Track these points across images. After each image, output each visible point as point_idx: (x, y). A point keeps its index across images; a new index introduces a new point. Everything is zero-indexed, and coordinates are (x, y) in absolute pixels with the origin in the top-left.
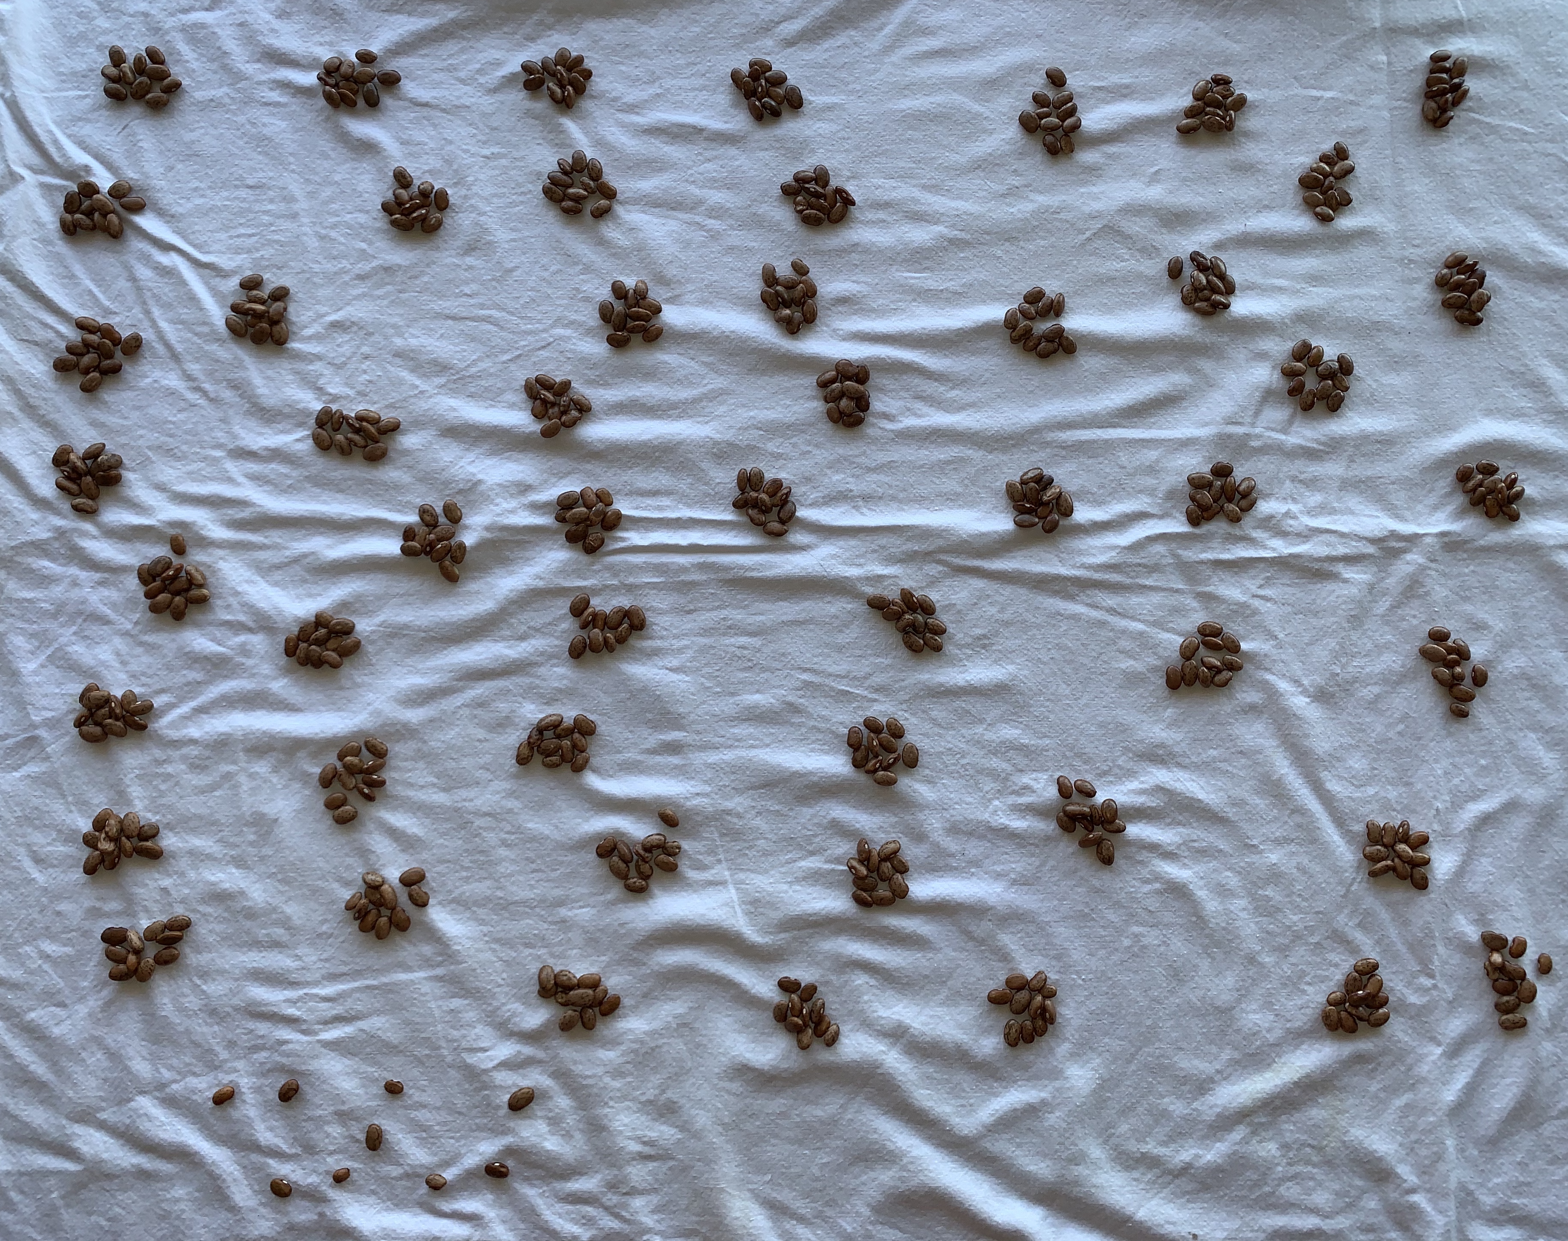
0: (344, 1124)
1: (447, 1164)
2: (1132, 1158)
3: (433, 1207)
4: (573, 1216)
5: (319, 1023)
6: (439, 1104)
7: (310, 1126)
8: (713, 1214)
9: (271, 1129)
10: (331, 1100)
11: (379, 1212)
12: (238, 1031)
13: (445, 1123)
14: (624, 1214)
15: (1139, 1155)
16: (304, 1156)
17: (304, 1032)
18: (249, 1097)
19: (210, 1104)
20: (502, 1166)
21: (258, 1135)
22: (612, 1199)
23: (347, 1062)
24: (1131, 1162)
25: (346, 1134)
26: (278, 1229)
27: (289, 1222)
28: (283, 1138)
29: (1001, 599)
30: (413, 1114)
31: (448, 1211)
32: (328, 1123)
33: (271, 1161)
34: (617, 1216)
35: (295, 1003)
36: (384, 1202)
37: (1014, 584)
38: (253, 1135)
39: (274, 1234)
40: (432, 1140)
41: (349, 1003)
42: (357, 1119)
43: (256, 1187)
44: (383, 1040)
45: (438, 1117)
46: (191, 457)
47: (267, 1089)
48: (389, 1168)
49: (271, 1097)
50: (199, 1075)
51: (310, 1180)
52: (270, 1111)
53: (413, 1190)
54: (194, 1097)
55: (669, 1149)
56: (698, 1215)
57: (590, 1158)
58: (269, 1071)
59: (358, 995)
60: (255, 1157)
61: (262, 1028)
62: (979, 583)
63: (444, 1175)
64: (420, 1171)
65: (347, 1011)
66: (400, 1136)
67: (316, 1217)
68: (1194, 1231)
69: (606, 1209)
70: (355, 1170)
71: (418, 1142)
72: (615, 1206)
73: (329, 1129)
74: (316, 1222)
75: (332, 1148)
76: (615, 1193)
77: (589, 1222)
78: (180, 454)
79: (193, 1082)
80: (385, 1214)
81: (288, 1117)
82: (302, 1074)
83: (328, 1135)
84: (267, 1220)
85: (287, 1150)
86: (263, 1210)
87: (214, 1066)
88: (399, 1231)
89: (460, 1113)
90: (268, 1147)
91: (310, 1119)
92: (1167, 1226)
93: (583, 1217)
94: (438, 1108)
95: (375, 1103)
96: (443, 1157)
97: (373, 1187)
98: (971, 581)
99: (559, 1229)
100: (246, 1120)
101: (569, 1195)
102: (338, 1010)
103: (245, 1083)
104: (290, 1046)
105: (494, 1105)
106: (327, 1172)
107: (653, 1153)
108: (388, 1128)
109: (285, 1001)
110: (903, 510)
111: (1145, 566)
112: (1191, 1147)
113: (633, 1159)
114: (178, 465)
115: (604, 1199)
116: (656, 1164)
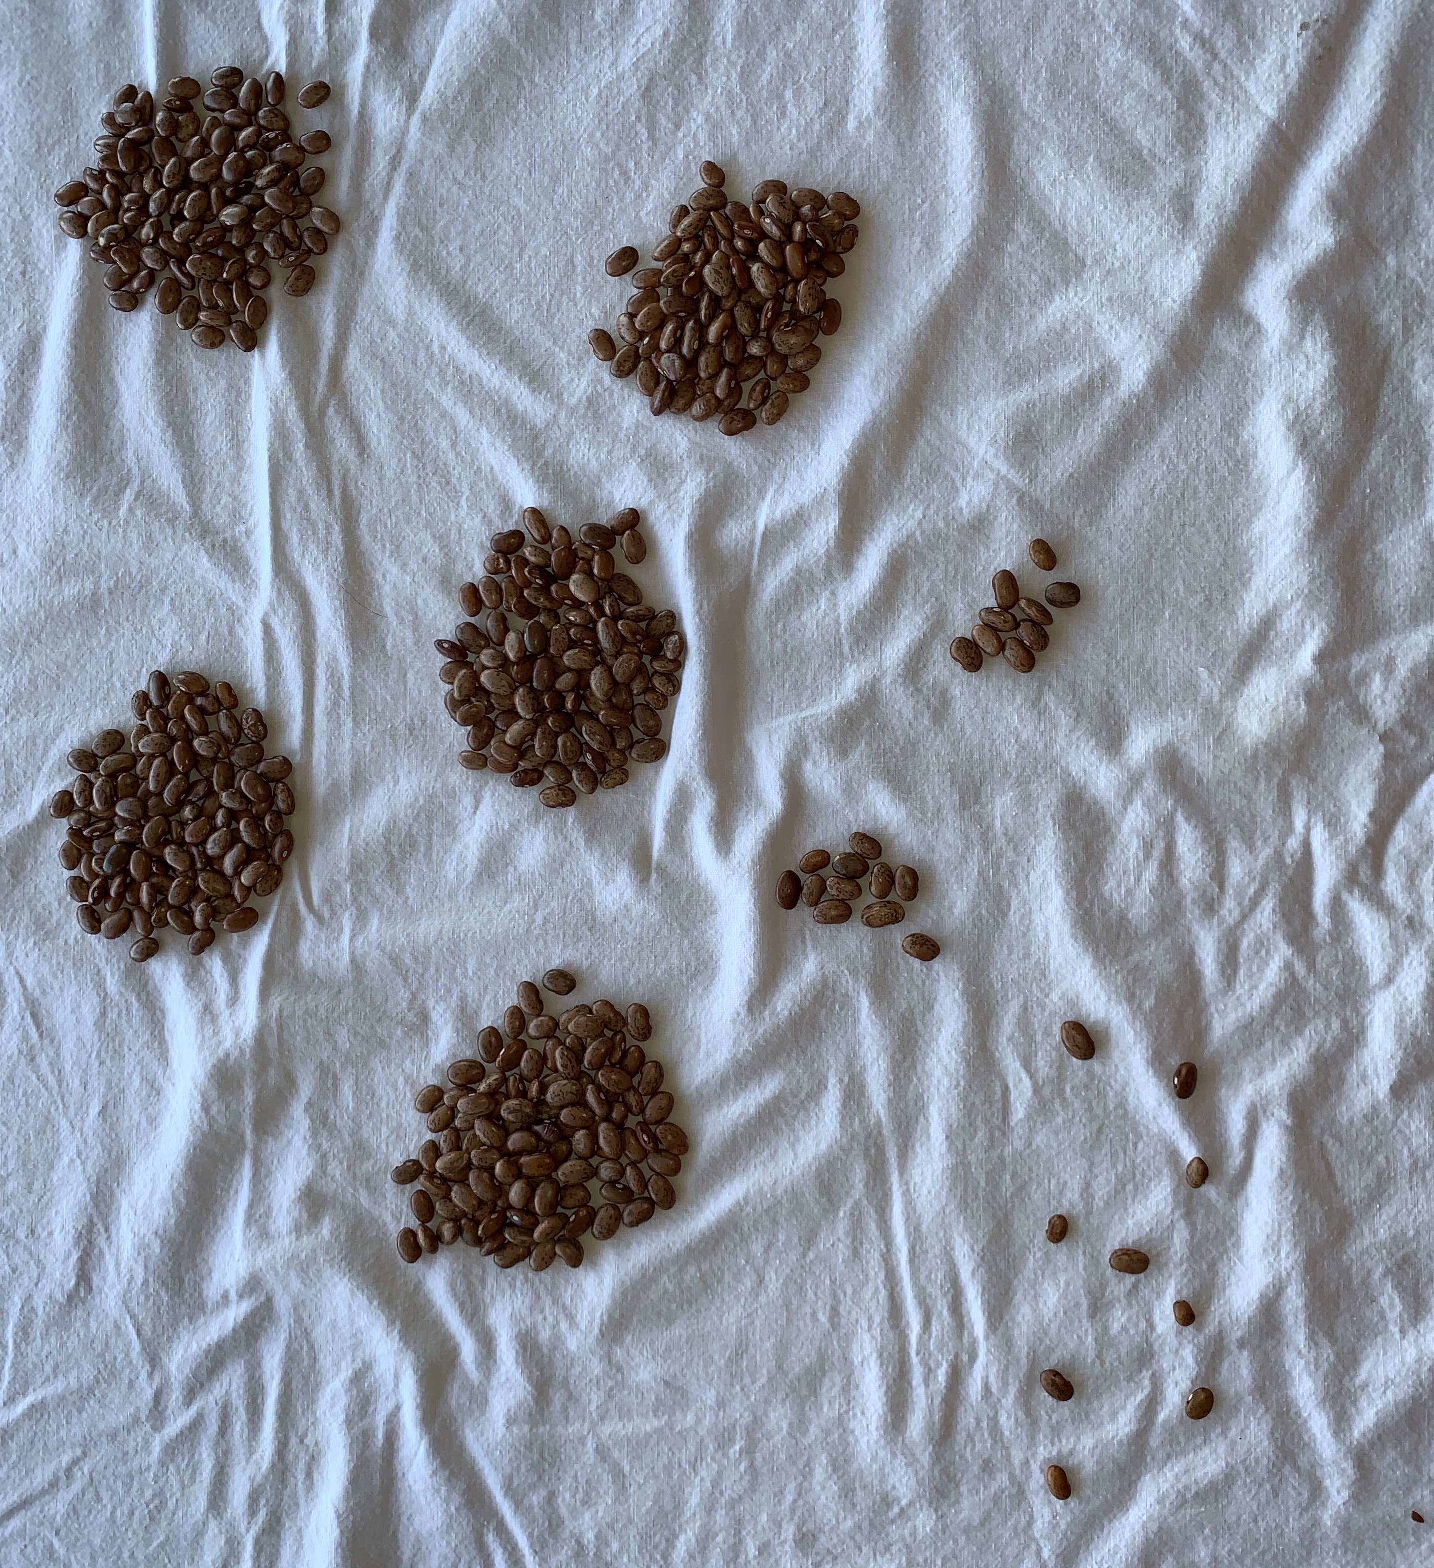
0: (1110, 1305)
1: (1174, 1155)
2: (1186, 123)
3: (1236, 1177)
4: (1255, 969)
5: (960, 1336)
6: (1084, 1163)
7: (1110, 1357)
8: (1255, 756)
9: (1114, 1415)
10: (1071, 1322)
11: (1241, 1259)
12: (968, 1455)
13: (1114, 1155)
14: (1251, 891)
15: (1182, 113)
16: (1155, 1367)
17: (973, 1358)
18: (1066, 1445)
19: (1072, 1502)
20: (1178, 1074)
21: (1121, 1434)
22: (1230, 908)
23: (1019, 1297)
24: (1192, 124)
25: (1124, 1302)
26: (1261, 1411)
27: (1252, 1393)
28: (1127, 1398)
29: (377, 324)
30: (1099, 1203)
31: (1243, 1154)
32: (1106, 1329)
33: (1161, 1417)
34: (1255, 902)
35: (930, 1369)
36: (1226, 1251)
37: (355, 304)
38: (1121, 1442)
39: (1268, 1417)
40: (1138, 1176)
41: (934, 1291)
42: (1103, 1286)
43: (1199, 1440)
44: (989, 1242)
45: (1105, 1165)
46: (161, 1483)
47: (1055, 1417)
48: (1176, 1240)
49: (1067, 1412)
50: (1031, 1516)
51: (1190, 1361)
52: (1087, 1415)
53: (1210, 1208)
54: (1063, 1526)
55: (1158, 822)
56: (1257, 779)
57: (1168, 941)
58: (1028, 1414)
59: (922, 1277)
60: (1154, 1441)
61: (966, 1420)
62: (353, 359)
63: (1189, 1159)
64: (1181, 1197)
65: (945, 1295)
66: (1130, 1222)
67: (1245, 1353)
68: (1296, 28)
69: (1244, 917)
70: (1179, 1292)
71: (1139, 1197)
72: (1239, 904)
73: (1115, 1327)
74: (1253, 1353)
75: (1143, 1325)
76: (1220, 904)
77: (1262, 945)
78: (157, 1502)
79: (1040, 1526)
80: (1244, 1249)
81: (1097, 1389)
82: (1033, 1362)
83: (1124, 1329)
84: (1248, 1427)
85: (1146, 1392)
86: (1233, 1433)
87: (1020, 1495)
88: (1269, 1230)
89: (1100, 1131)
90: (1139, 1421)
91: (1099, 1355)
92: (1288, 70)
93: (1257, 953)
94: (1092, 1164)
95: (1081, 1257)
96: (1163, 1160)
97: (1205, 1267)
98: (351, 368)
99: (1273, 990)
100: (1098, 1451)
101: (1223, 973)
102: (942, 1307)
103: (1044, 1452)
104: (992, 1379)
105: (1086, 1080)
106: (1179, 1333)
107: (1162, 845)
108: (1118, 1239)
109: (927, 1385)
110: (250, 465)
112: (1172, 34)
113: (1170, 874)
114: (171, 1504)
115: (1231, 921)
116: (1180, 841)
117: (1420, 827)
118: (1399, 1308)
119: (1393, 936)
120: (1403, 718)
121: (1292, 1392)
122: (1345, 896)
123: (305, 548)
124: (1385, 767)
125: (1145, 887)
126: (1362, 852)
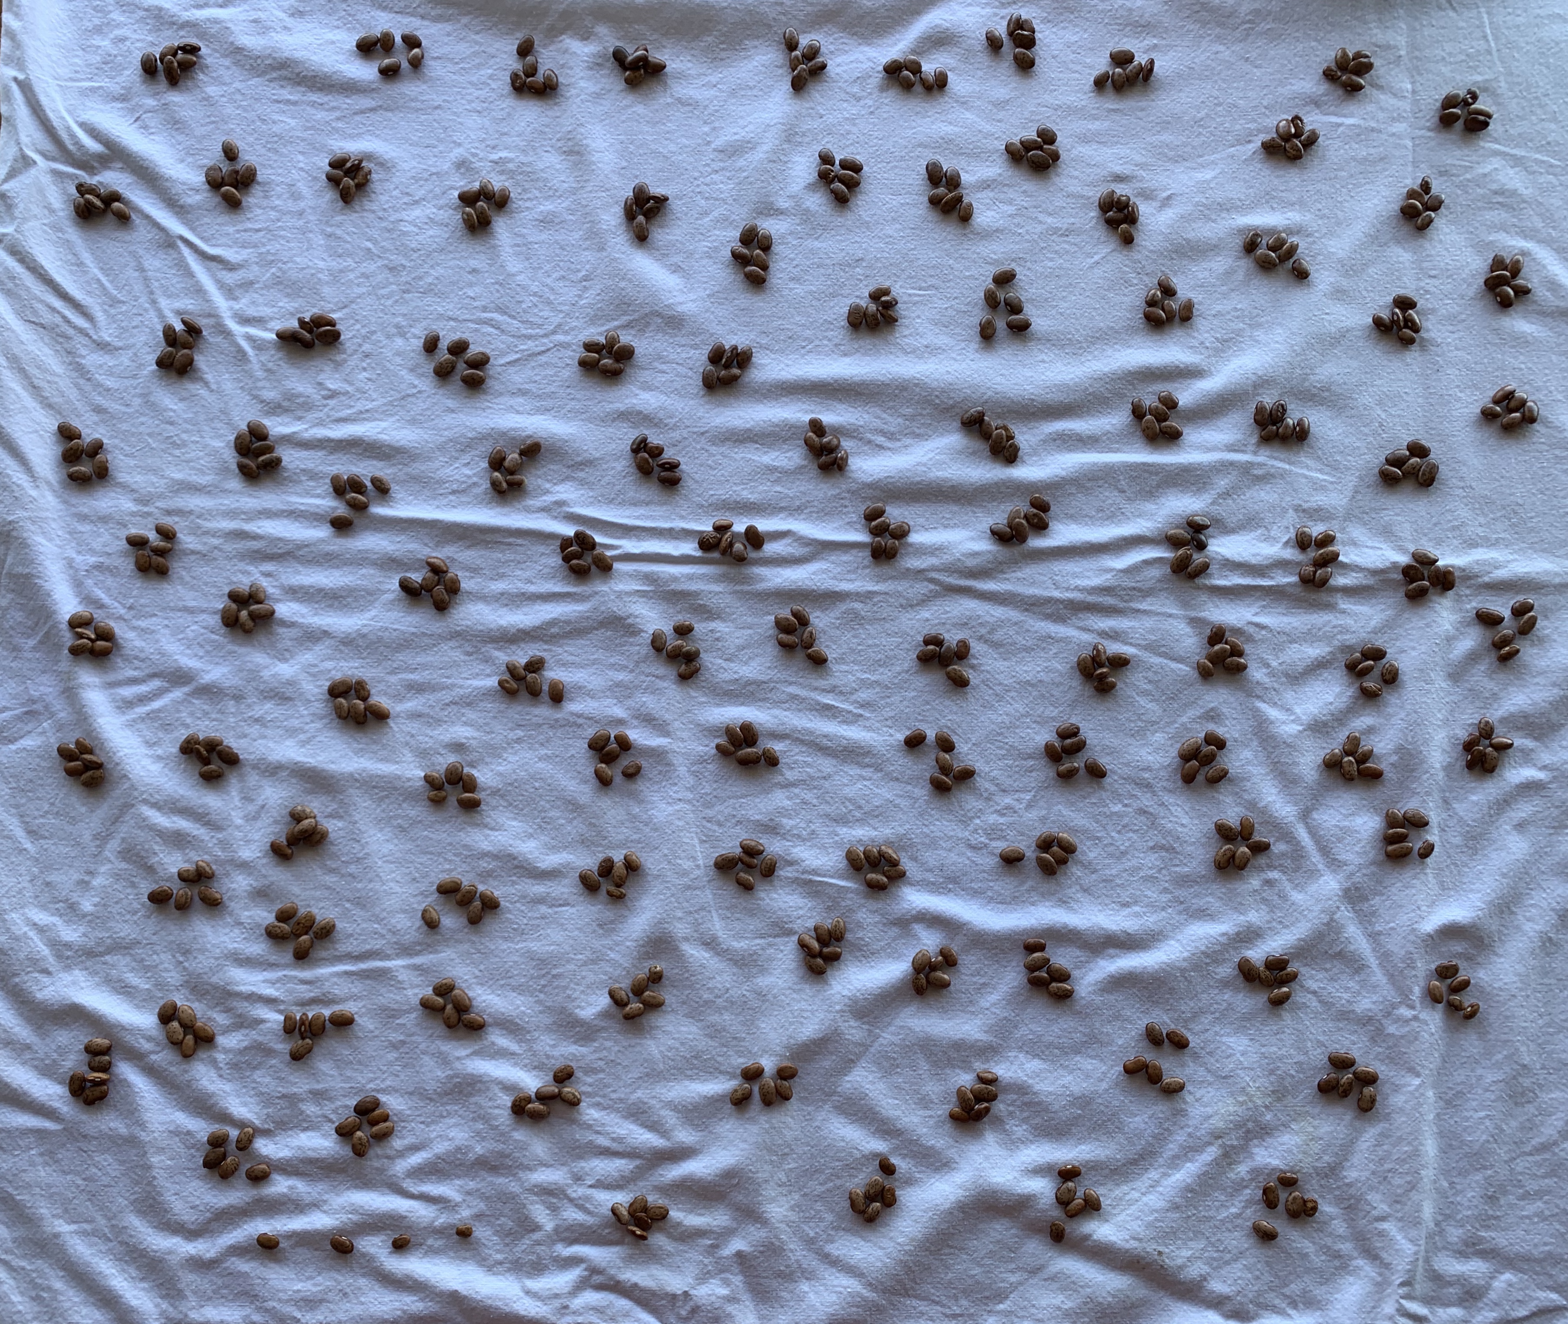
0: (318, 1104)
3: (401, 1187)
5: (296, 1004)
6: (411, 1089)
9: (245, 1104)
10: (306, 1078)
11: (347, 1188)
12: (218, 1008)
13: (417, 1109)
14: (589, 1206)
16: (277, 1131)
17: (282, 1013)
18: (226, 1072)
21: (233, 1108)
22: (578, 1191)
25: (320, 1112)
26: (247, 1199)
27: (259, 1193)
28: (256, 1112)
31: (416, 1192)
34: (581, 1208)
35: (275, 984)
36: (352, 1179)
38: (227, 1107)
41: (326, 987)
46: (191, 445)
47: (244, 1065)
51: (281, 1154)
53: (381, 1171)
54: (172, 1068)
58: (246, 1048)
59: (335, 980)
61: (241, 1007)
62: (968, 603)
65: (323, 994)
67: (285, 1190)
68: (1161, 1249)
69: (571, 1201)
72: (580, 1198)
73: (304, 1107)
74: (287, 1196)
75: (305, 1124)
76: (581, 1185)
77: (554, 1211)
78: (178, 442)
80: (354, 1191)
83: (302, 1112)
84: (237, 1190)
92: (1132, 1242)
109: (263, 982)
111: (1140, 590)
112: (1160, 1166)
113: (601, 1153)
114: (177, 452)
115: (569, 1191)
116: (623, 1161)
117: (627, 1315)
118: (314, 1289)
119: (556, 1296)
120: (698, 1307)
121: (259, 1219)
122: (583, 1266)
123: (838, 565)
124: (667, 1294)
125: (593, 1137)
126: (612, 1278)
